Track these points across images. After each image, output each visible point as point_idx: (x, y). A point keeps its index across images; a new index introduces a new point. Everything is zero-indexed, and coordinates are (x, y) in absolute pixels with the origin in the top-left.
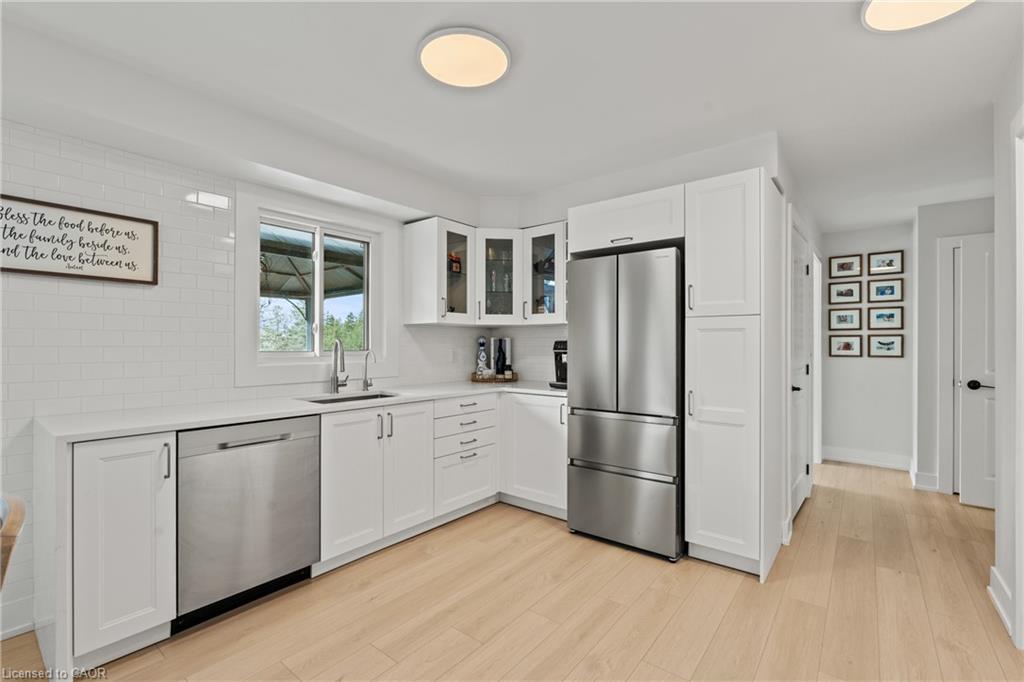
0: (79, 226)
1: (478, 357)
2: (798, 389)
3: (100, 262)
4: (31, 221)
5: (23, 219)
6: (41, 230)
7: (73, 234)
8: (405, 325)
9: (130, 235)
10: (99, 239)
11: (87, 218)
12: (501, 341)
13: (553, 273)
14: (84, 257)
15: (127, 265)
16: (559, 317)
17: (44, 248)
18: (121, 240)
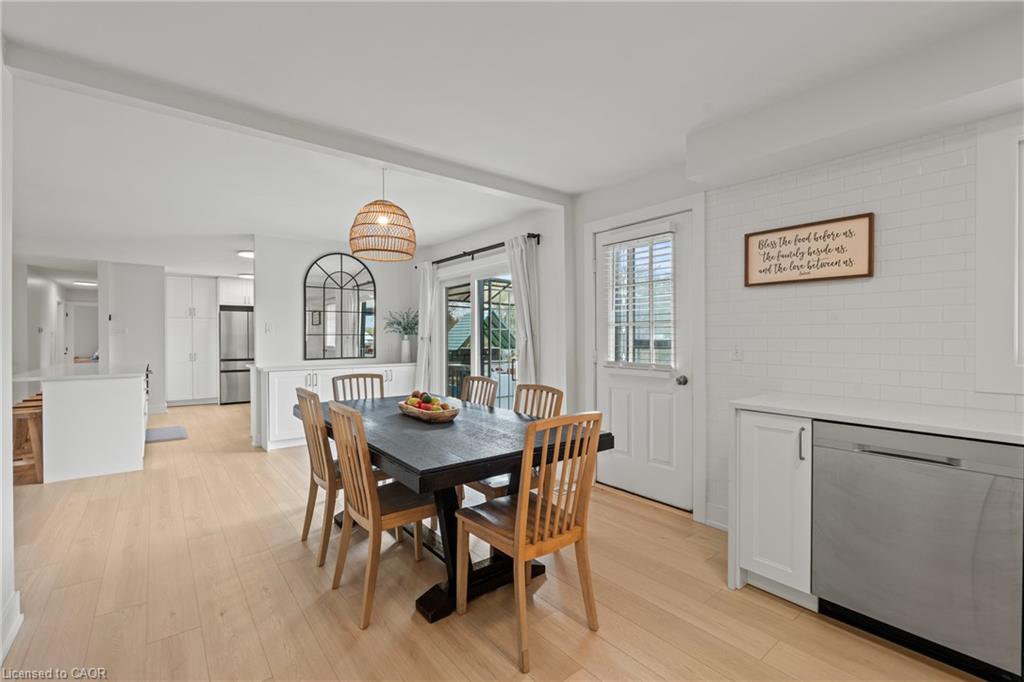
0: (808, 239)
3: (823, 265)
4: (778, 244)
5: (773, 245)
6: (785, 250)
7: (804, 247)
9: (848, 234)
10: (821, 245)
11: (812, 230)
14: (811, 264)
15: (845, 262)
17: (785, 263)
18: (839, 241)
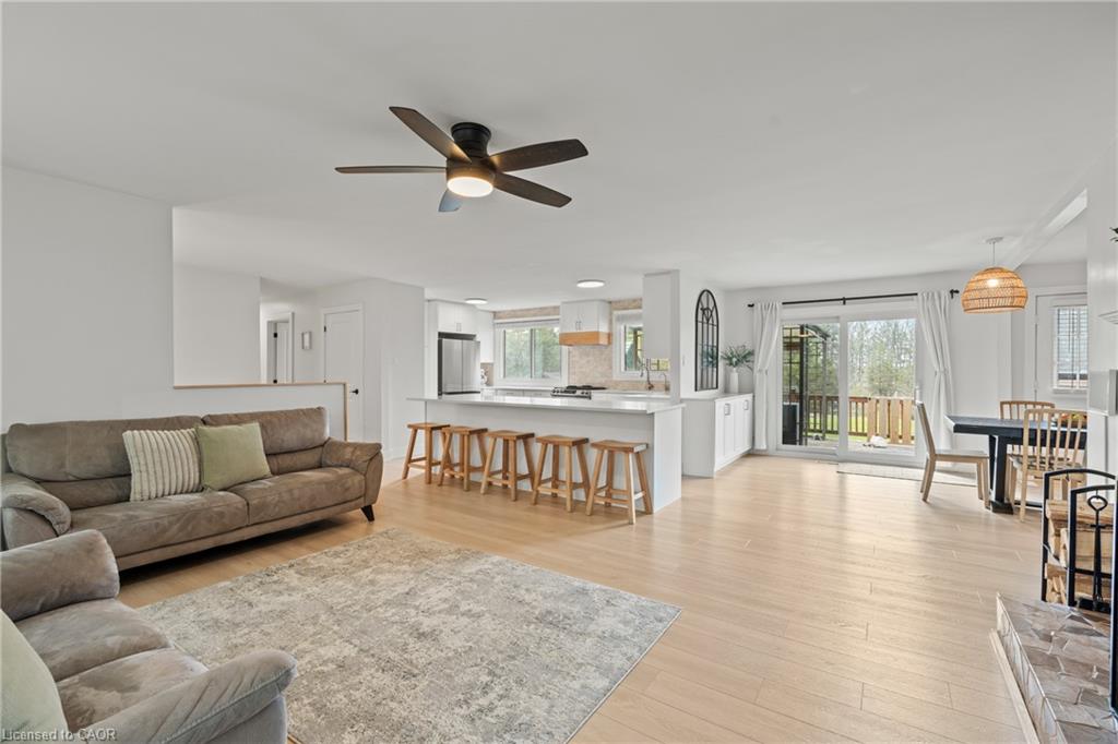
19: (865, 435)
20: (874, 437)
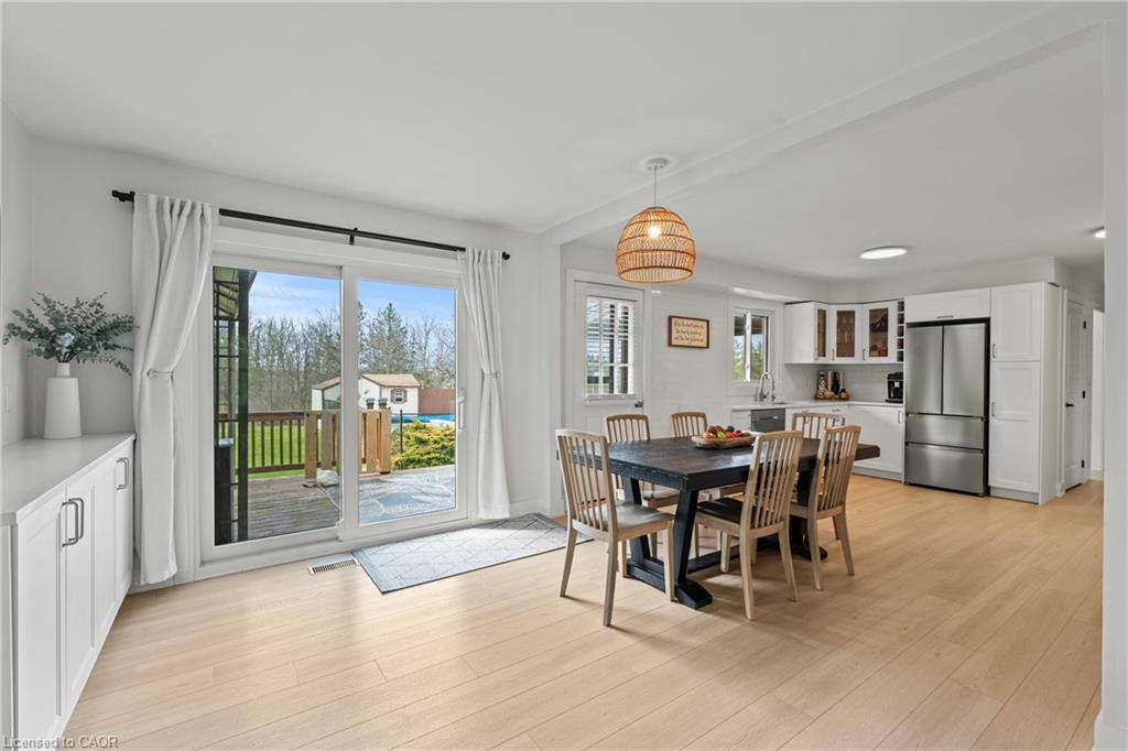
0: (691, 326)
1: (818, 384)
2: (1071, 405)
3: (695, 340)
4: (681, 325)
6: (684, 329)
7: (690, 329)
8: (787, 365)
9: (702, 327)
11: (692, 322)
12: (835, 373)
13: (887, 330)
14: (692, 338)
15: (701, 340)
16: (892, 358)
17: (684, 336)
19: (300, 467)
20: (319, 471)
